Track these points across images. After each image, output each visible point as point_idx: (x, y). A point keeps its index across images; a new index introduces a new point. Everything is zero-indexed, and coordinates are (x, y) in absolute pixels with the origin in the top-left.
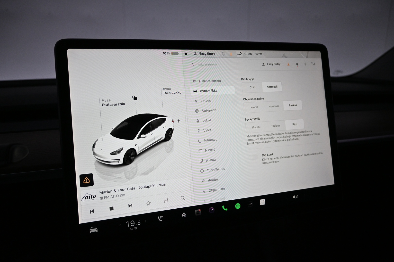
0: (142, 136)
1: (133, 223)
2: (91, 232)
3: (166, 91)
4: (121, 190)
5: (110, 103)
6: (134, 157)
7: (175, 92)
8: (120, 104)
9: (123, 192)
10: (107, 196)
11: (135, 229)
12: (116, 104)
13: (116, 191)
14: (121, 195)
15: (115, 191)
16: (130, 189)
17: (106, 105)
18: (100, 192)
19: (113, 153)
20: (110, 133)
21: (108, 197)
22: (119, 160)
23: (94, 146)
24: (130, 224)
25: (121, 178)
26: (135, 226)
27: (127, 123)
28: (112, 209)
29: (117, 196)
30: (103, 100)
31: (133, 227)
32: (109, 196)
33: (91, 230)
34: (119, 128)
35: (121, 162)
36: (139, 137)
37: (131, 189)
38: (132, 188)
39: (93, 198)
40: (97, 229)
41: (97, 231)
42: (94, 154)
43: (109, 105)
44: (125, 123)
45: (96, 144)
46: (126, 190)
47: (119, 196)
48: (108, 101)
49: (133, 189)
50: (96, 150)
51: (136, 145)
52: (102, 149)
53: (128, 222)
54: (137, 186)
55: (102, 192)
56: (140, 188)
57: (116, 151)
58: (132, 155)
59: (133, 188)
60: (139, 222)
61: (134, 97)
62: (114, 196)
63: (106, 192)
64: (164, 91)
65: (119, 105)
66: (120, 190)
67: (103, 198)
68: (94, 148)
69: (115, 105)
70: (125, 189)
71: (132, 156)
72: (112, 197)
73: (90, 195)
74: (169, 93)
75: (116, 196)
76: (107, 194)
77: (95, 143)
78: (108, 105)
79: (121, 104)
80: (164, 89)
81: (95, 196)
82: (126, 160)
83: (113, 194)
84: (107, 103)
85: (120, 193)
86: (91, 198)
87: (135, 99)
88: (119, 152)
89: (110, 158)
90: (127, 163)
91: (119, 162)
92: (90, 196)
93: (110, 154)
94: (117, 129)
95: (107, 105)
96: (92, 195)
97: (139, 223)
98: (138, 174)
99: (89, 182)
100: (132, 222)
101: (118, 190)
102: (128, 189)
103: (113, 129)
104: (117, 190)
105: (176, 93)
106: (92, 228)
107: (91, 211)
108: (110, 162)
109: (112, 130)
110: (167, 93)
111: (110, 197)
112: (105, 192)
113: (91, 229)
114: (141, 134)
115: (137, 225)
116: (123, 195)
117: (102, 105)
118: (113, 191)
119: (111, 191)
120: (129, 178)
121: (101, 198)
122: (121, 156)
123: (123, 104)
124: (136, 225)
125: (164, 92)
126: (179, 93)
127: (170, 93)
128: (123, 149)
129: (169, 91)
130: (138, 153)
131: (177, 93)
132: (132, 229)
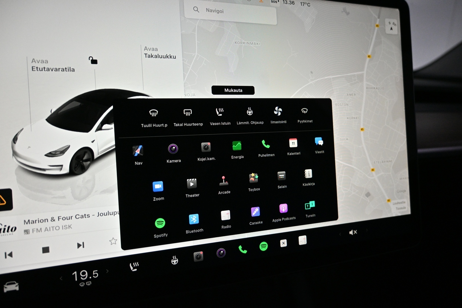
0: (105, 126)
1: (85, 275)
2: (5, 290)
3: (149, 53)
4: (64, 219)
5: (47, 66)
6: (89, 162)
7: (165, 55)
8: (65, 70)
9: (67, 222)
10: (37, 229)
11: (89, 285)
12: (59, 69)
13: (54, 220)
14: (64, 227)
15: (52, 220)
16: (80, 217)
17: (38, 69)
18: (25, 221)
19: (51, 155)
20: (47, 120)
21: (39, 230)
22: (62, 166)
23: (15, 140)
24: (79, 276)
25: (64, 197)
26: (88, 279)
27: (78, 104)
28: (46, 250)
29: (57, 228)
30: (33, 61)
31: (85, 281)
32: (41, 229)
33: (6, 288)
34: (62, 112)
35: (66, 170)
36: (100, 129)
37: (82, 217)
38: (85, 215)
39: (12, 230)
40: (17, 286)
41: (17, 288)
42: (15, 154)
43: (46, 69)
44: (74, 102)
45: (19, 137)
46: (74, 218)
47: (61, 228)
48: (43, 62)
49: (85, 217)
50: (18, 147)
51: (93, 142)
52: (29, 147)
53: (76, 272)
54: (93, 211)
55: (29, 221)
56: (99, 215)
57: (56, 151)
58: (85, 158)
59: (87, 214)
60: (95, 272)
61: (91, 59)
62: (51, 229)
63: (36, 221)
64: (146, 52)
65: (63, 70)
66: (62, 218)
67: (31, 231)
68: (15, 143)
69: (56, 70)
70: (71, 217)
71: (86, 161)
72: (46, 229)
73: (5, 226)
74: (154, 56)
75: (54, 228)
76: (37, 225)
77: (17, 135)
78: (43, 69)
79: (67, 70)
80: (146, 48)
81: (16, 228)
82: (75, 168)
83: (50, 224)
84: (41, 66)
85: (62, 223)
86: (8, 231)
87: (94, 62)
88: (62, 152)
89: (45, 163)
90: (76, 172)
91: (61, 169)
92: (5, 229)
93: (46, 155)
94: (60, 112)
95: (41, 69)
96: (9, 227)
97: (95, 275)
98: (96, 191)
99: (4, 202)
100: (84, 273)
101: (59, 219)
102: (77, 217)
103: (52, 112)
104: (56, 219)
105: (167, 57)
106: (8, 284)
107: (7, 254)
108: (44, 170)
109: (49, 114)
110: (152, 56)
111: (43, 230)
112: (33, 222)
113: (6, 286)
114: (103, 123)
115: (92, 277)
116: (68, 227)
117: (33, 69)
118: (49, 220)
119: (45, 220)
120: (79, 198)
121: (27, 232)
122: (65, 160)
123: (71, 70)
124: (90, 278)
125: (146, 54)
126: (172, 57)
127: (156, 57)
128: (69, 147)
129: (154, 53)
130: (96, 156)
131: (169, 57)
132: (82, 285)
